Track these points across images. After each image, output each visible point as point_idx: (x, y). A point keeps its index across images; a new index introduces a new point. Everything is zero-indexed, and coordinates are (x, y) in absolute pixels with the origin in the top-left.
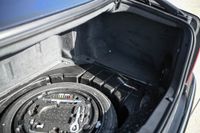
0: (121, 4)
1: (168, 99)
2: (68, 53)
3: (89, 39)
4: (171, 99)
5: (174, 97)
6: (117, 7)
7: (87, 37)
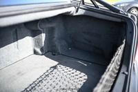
0: (80, 9)
1: (123, 73)
2: (38, 50)
3: (55, 39)
4: (127, 73)
5: (127, 71)
6: (77, 11)
7: (54, 37)
